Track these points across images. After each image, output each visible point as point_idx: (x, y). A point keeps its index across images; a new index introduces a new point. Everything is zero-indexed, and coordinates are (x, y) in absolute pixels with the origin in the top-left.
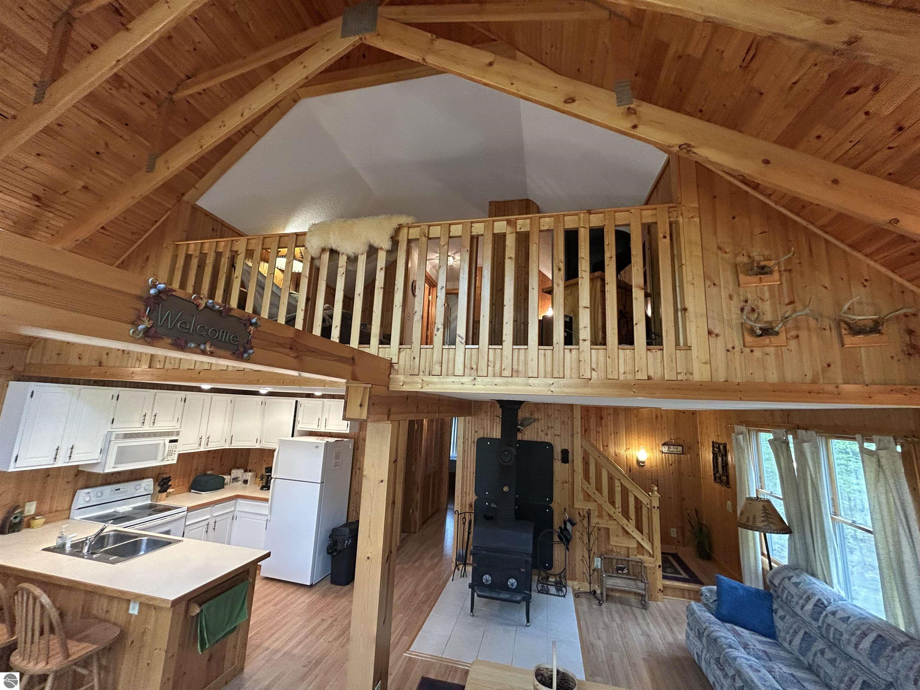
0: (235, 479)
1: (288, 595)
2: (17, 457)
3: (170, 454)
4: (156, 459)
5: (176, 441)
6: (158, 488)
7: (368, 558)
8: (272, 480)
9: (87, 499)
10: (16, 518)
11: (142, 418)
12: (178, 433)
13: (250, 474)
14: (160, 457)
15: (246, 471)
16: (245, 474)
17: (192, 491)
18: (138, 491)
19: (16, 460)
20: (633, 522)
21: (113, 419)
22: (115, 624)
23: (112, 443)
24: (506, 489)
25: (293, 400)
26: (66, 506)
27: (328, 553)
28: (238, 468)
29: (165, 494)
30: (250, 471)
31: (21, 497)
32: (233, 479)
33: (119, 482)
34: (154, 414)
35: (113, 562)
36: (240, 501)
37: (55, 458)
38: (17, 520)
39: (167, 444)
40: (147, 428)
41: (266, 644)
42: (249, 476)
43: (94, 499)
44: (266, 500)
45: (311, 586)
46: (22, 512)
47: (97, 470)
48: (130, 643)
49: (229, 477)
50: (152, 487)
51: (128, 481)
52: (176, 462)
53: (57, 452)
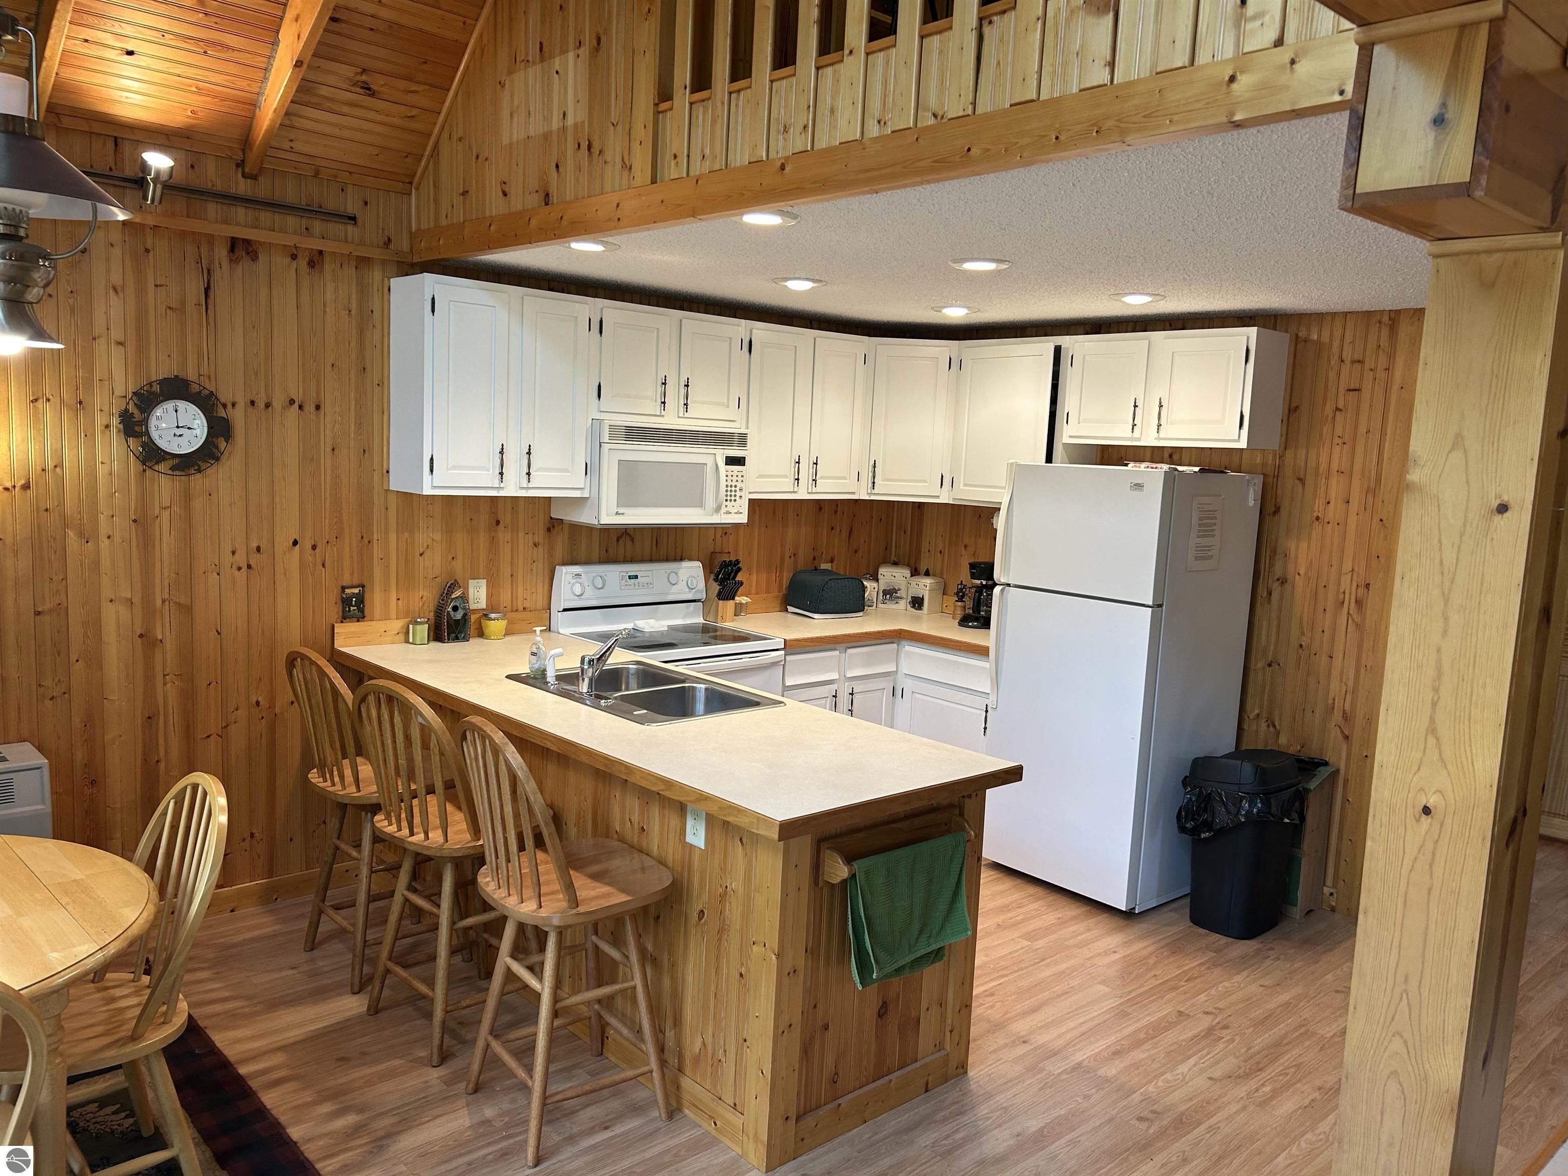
0: (890, 594)
2: (432, 459)
3: (731, 494)
4: (701, 504)
5: (739, 461)
6: (716, 587)
7: (1426, 811)
8: (997, 590)
9: (578, 589)
10: (455, 609)
11: (660, 389)
12: (742, 440)
13: (928, 581)
14: (710, 502)
15: (915, 573)
16: (916, 579)
17: (790, 609)
18: (674, 589)
19: (432, 471)
21: (599, 386)
22: (662, 862)
23: (606, 447)
26: (541, 602)
27: (1182, 829)
28: (895, 564)
29: (730, 604)
30: (927, 574)
31: (458, 565)
32: (885, 593)
33: (632, 561)
34: (683, 383)
35: (641, 721)
36: (909, 648)
37: (501, 474)
38: (459, 616)
39: (721, 463)
40: (671, 420)
41: (1021, 1027)
42: (924, 586)
43: (589, 592)
44: (982, 652)
46: (464, 598)
47: (585, 517)
48: (696, 915)
49: (875, 585)
50: (702, 584)
51: (651, 560)
52: (746, 521)
53: (502, 460)
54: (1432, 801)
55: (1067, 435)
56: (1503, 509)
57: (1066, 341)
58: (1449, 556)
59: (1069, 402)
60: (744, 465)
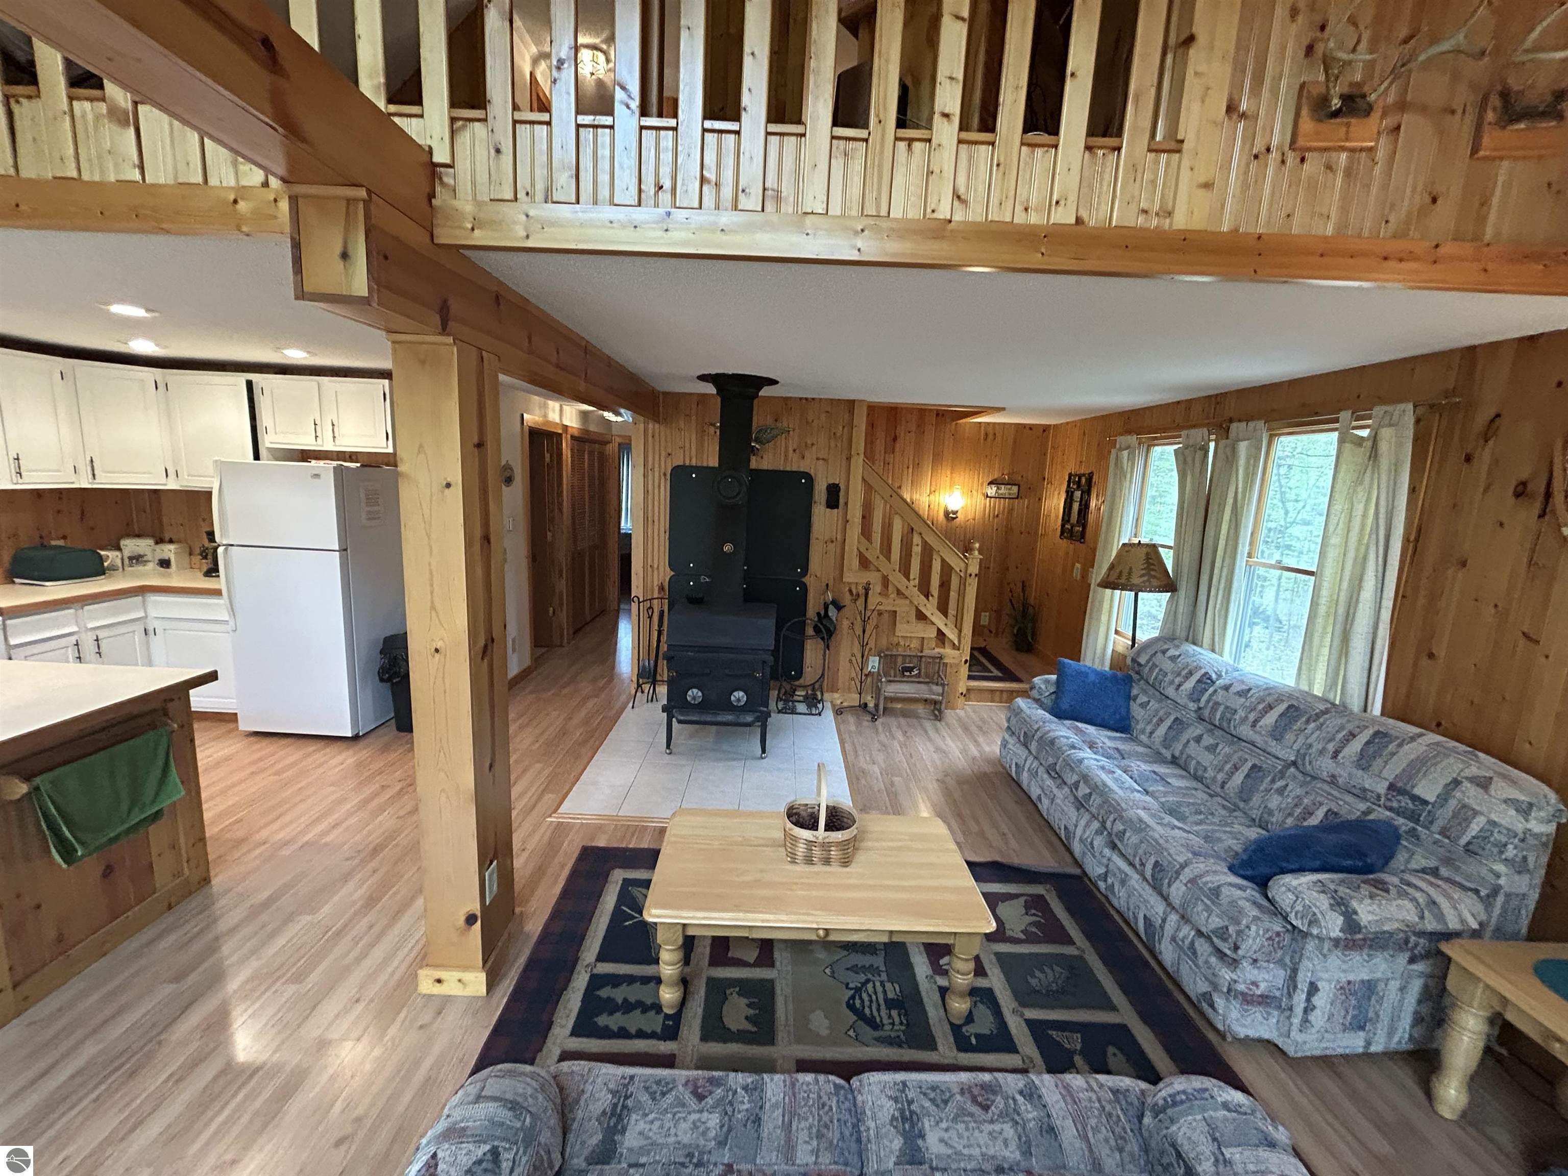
0: (137, 559)
1: (305, 757)
7: (437, 650)
8: (220, 550)
13: (172, 547)
15: (159, 541)
16: (159, 548)
17: (17, 580)
20: (934, 600)
24: (728, 548)
25: (240, 379)
27: (382, 680)
28: (139, 536)
30: (171, 541)
32: (131, 558)
36: (153, 598)
41: (264, 834)
42: (169, 551)
44: (217, 593)
45: (356, 738)
49: (118, 553)
54: (439, 645)
55: (268, 441)
56: (448, 485)
57: (255, 377)
58: (427, 512)
59: (265, 419)
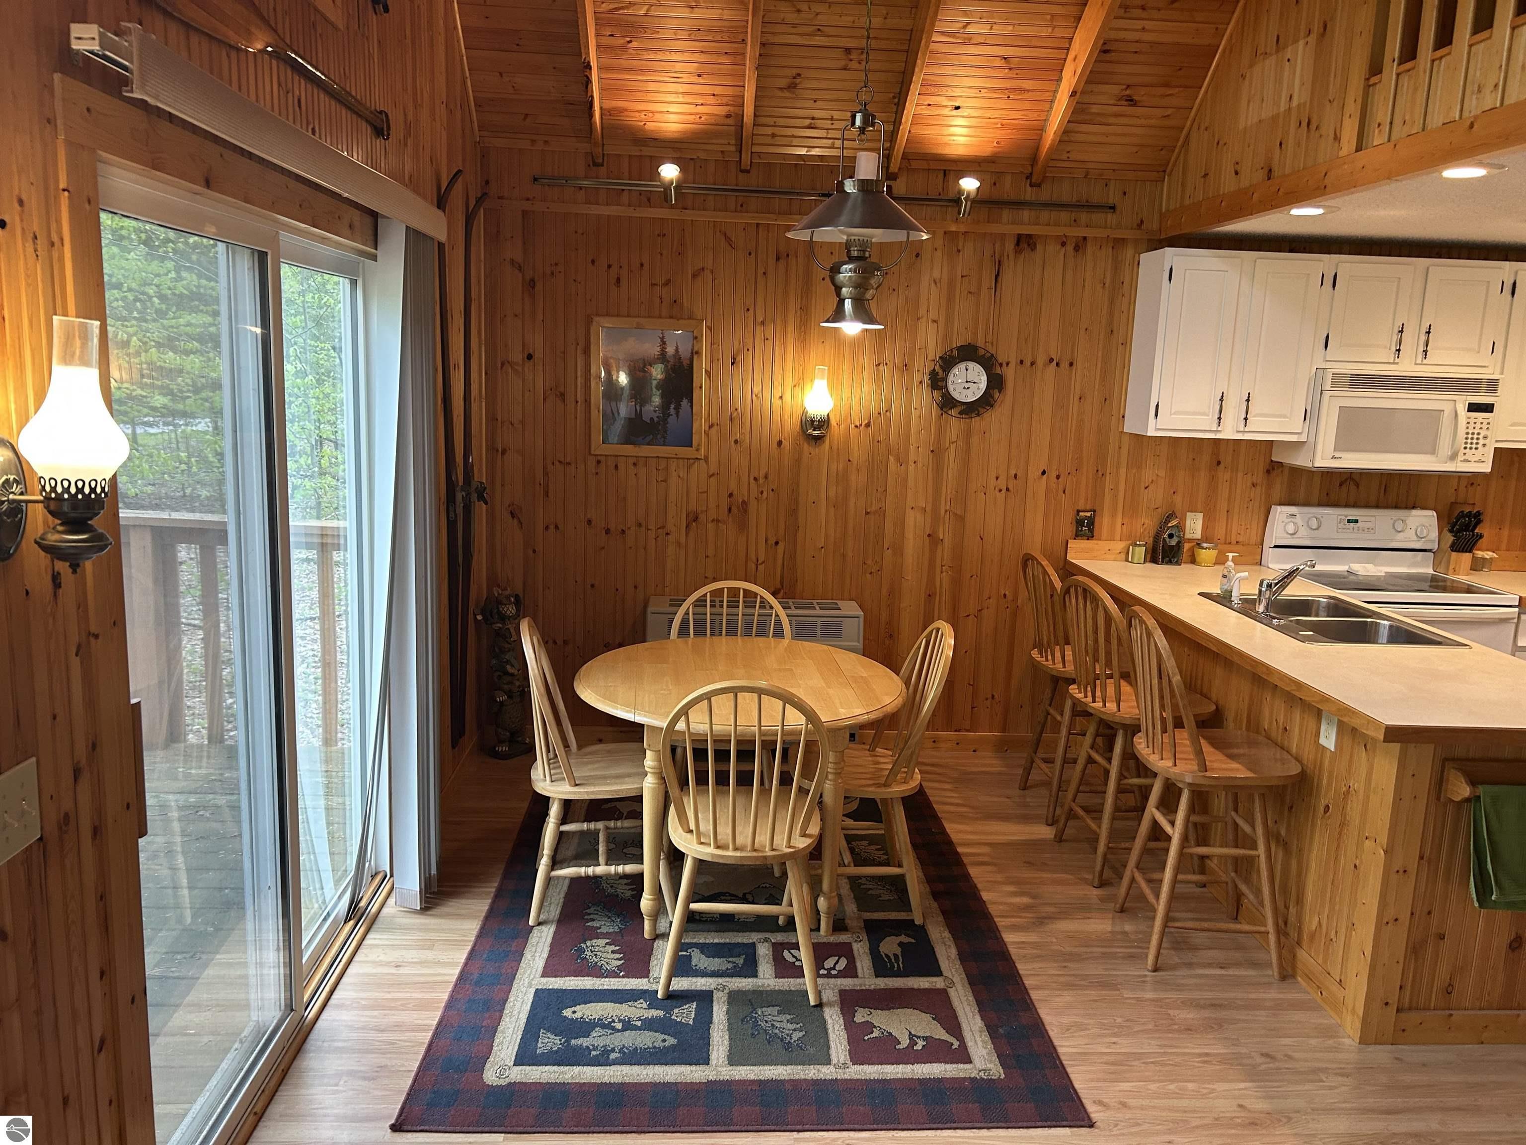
2: (1157, 406)
3: (1472, 441)
4: (1433, 452)
5: (1488, 408)
6: (1450, 538)
9: (1291, 528)
10: (1171, 536)
11: (1395, 338)
12: (1492, 386)
14: (1445, 449)
18: (1400, 536)
19: (1156, 415)
21: (1327, 337)
23: (1327, 395)
26: (1254, 538)
29: (1466, 557)
31: (1178, 499)
33: (1355, 505)
34: (1424, 329)
35: (1304, 639)
37: (1219, 418)
38: (1173, 542)
39: (1462, 409)
40: (1407, 367)
43: (1303, 531)
46: (1180, 527)
47: (1301, 460)
50: (1434, 534)
51: (1377, 506)
52: (1489, 470)
53: (1221, 406)
60: (1492, 412)
